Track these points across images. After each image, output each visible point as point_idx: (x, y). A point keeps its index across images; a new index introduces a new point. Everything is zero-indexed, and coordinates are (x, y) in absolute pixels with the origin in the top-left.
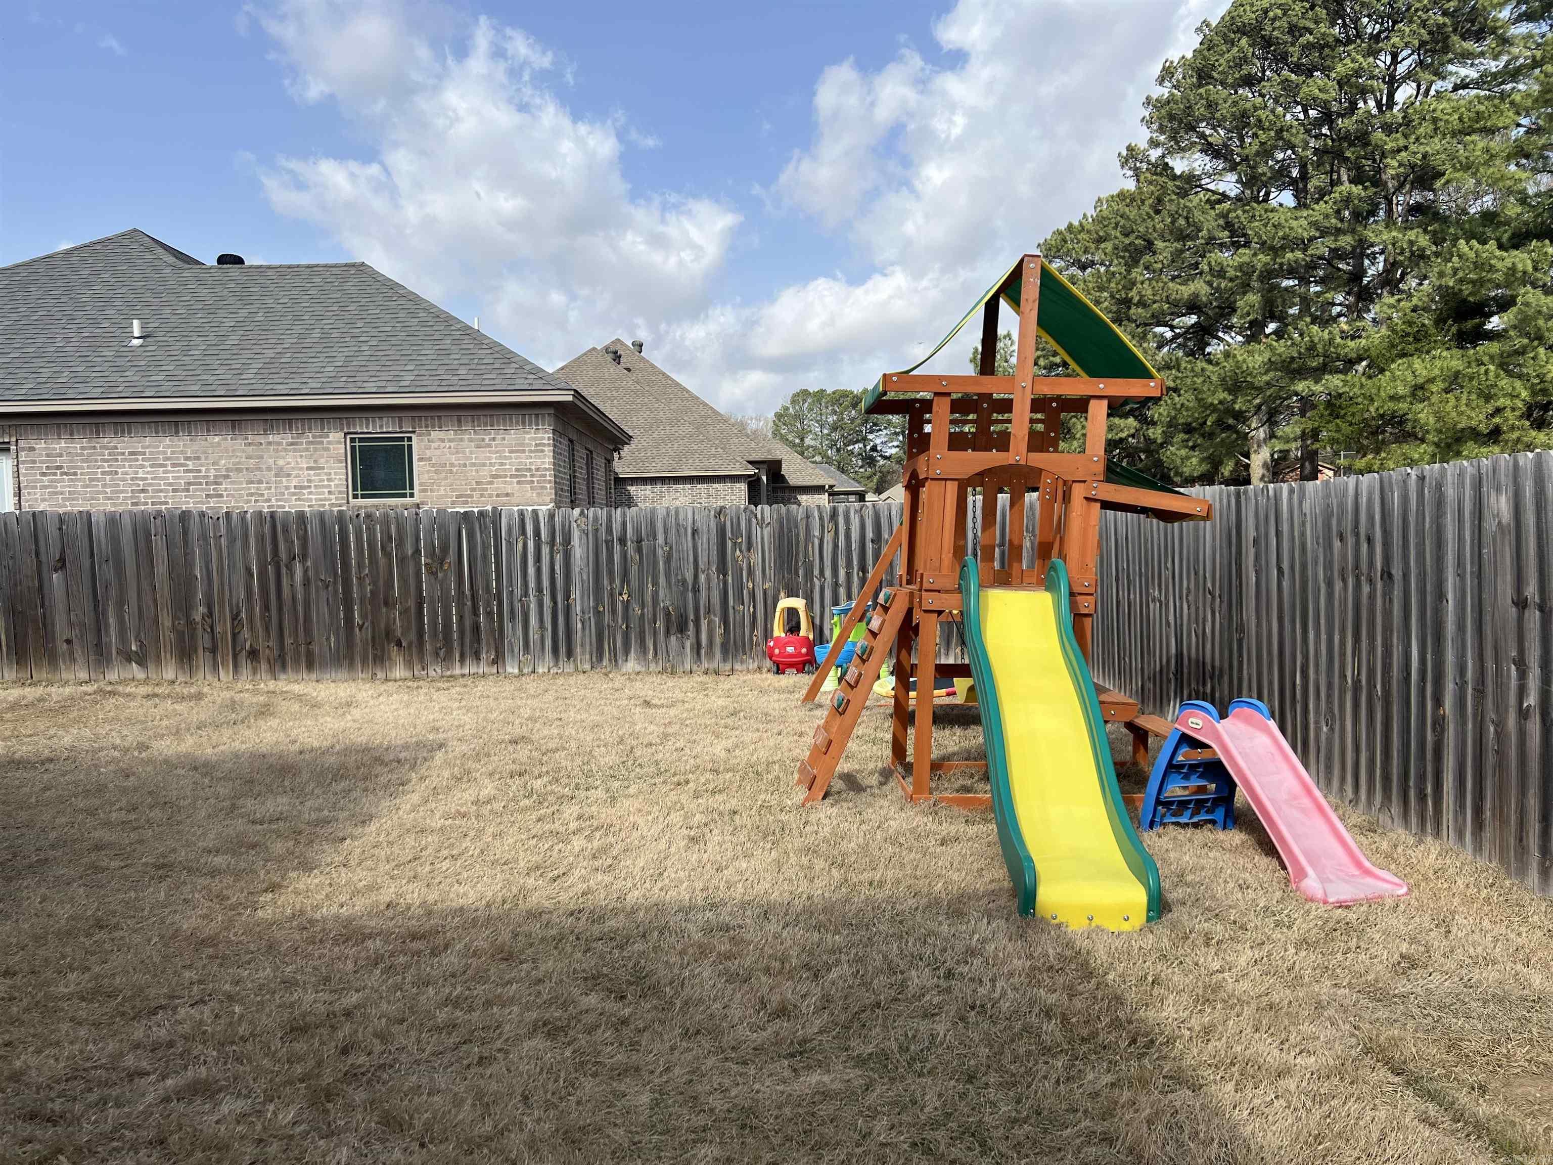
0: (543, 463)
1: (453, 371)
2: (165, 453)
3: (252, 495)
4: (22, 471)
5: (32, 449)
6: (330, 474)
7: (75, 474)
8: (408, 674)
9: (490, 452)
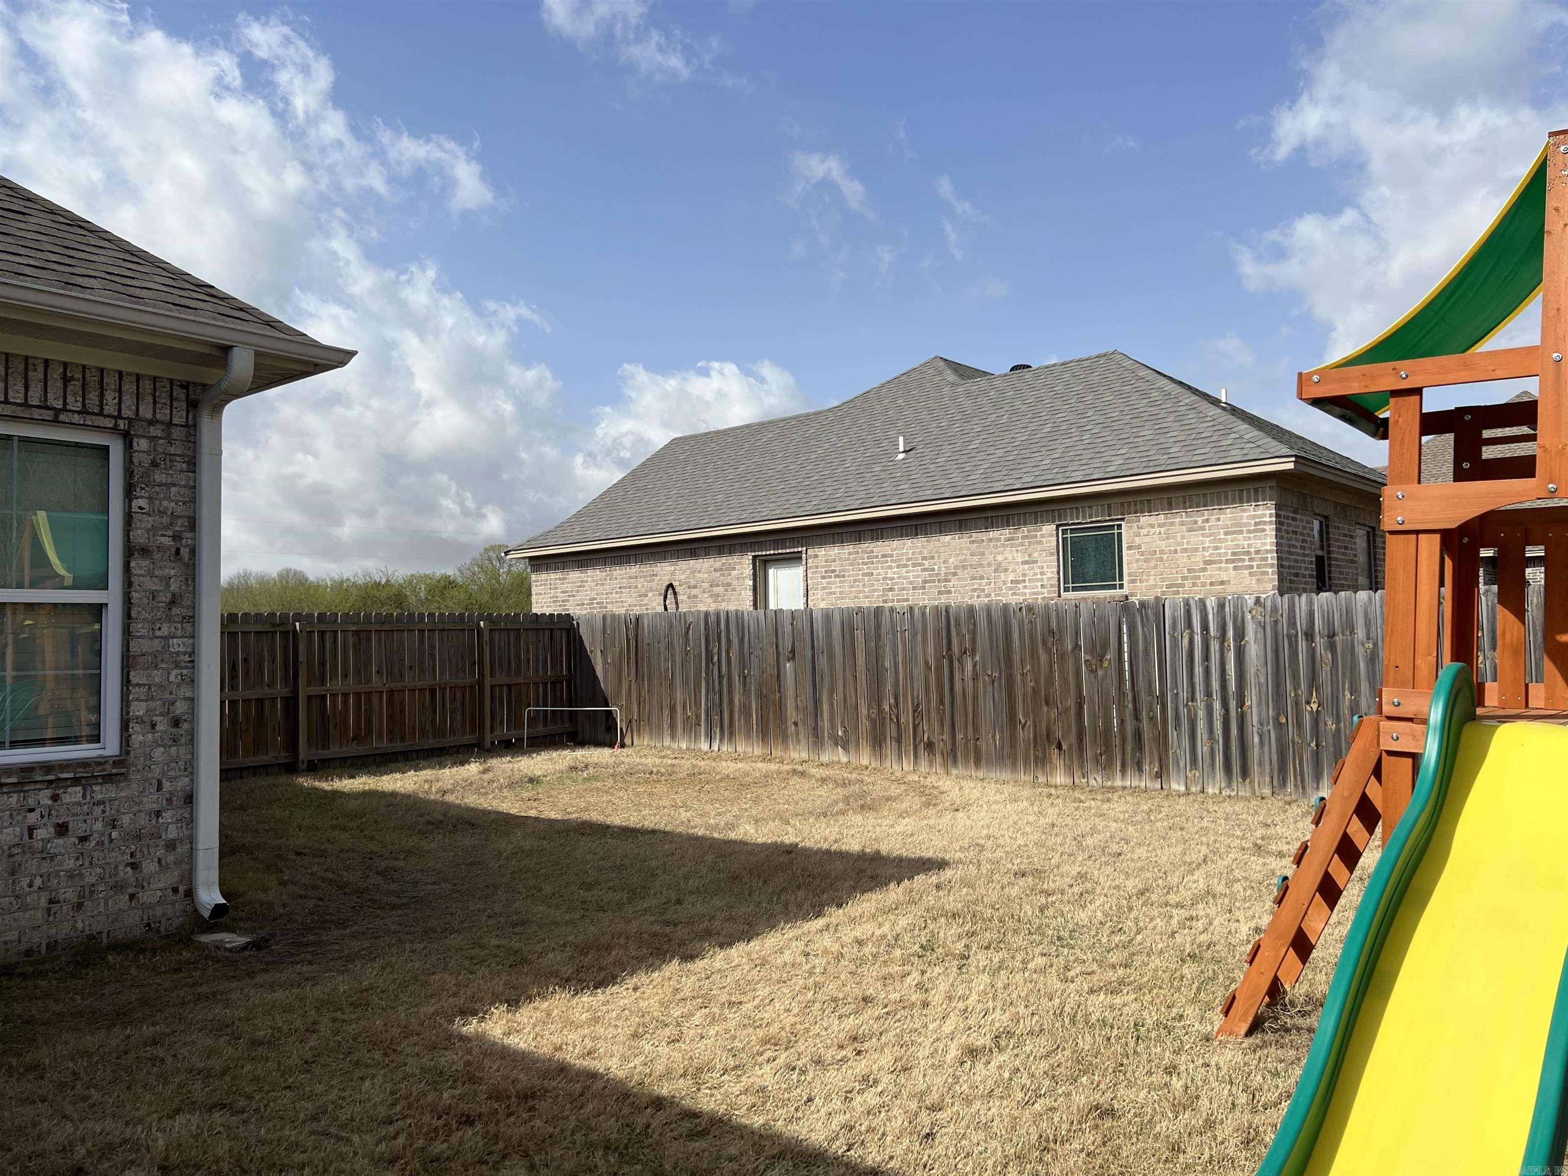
0: (1264, 544)
1: (1165, 450)
2: (907, 554)
3: (974, 590)
4: (809, 575)
5: (816, 556)
6: (1043, 567)
7: (844, 576)
8: (1069, 781)
9: (1203, 535)
